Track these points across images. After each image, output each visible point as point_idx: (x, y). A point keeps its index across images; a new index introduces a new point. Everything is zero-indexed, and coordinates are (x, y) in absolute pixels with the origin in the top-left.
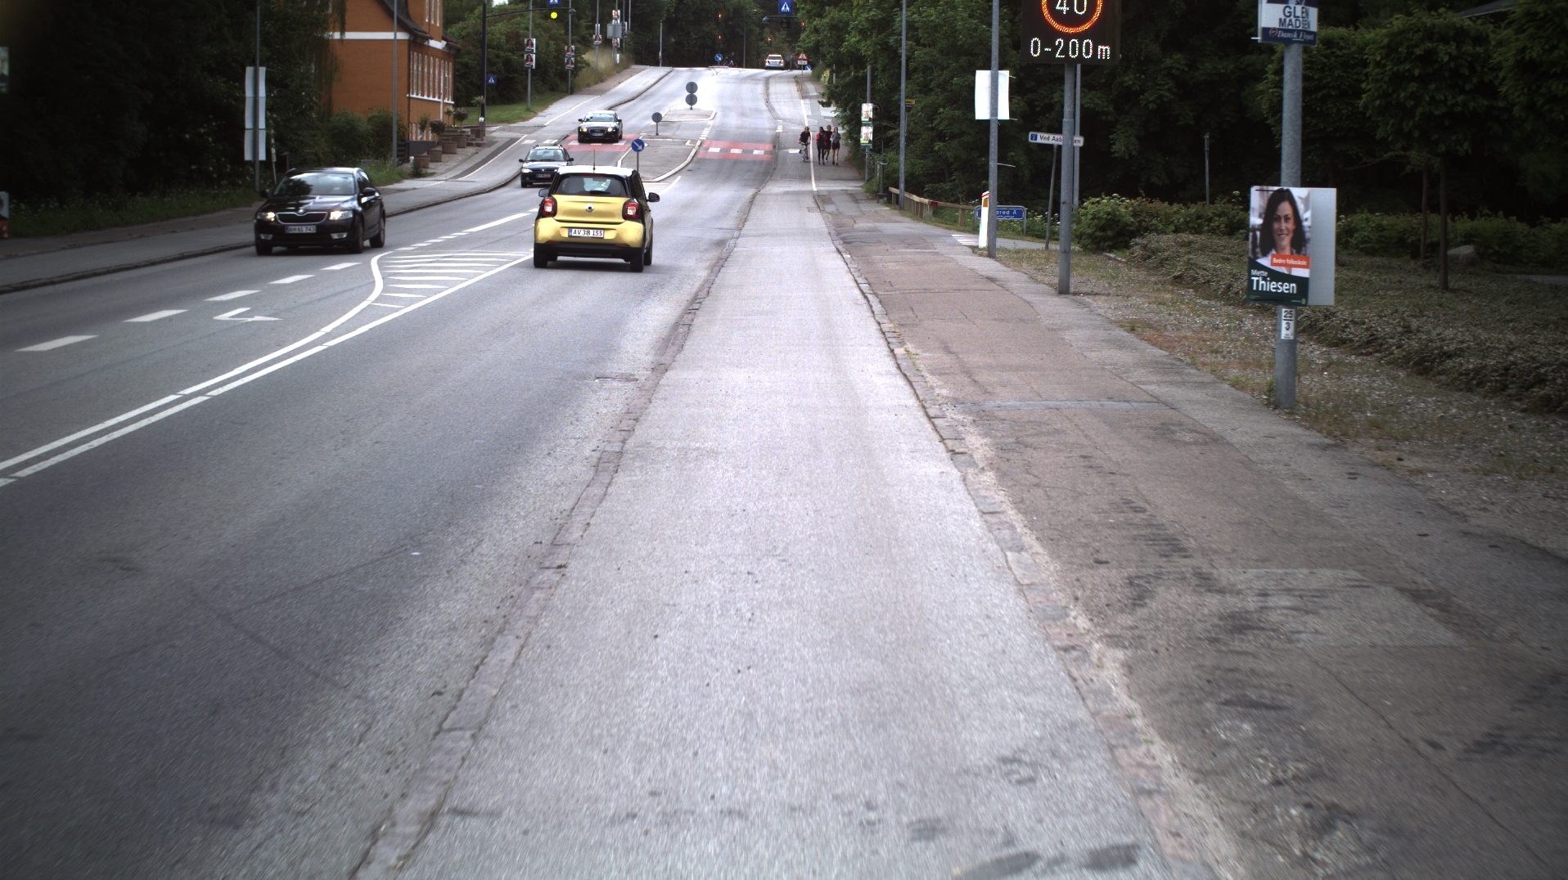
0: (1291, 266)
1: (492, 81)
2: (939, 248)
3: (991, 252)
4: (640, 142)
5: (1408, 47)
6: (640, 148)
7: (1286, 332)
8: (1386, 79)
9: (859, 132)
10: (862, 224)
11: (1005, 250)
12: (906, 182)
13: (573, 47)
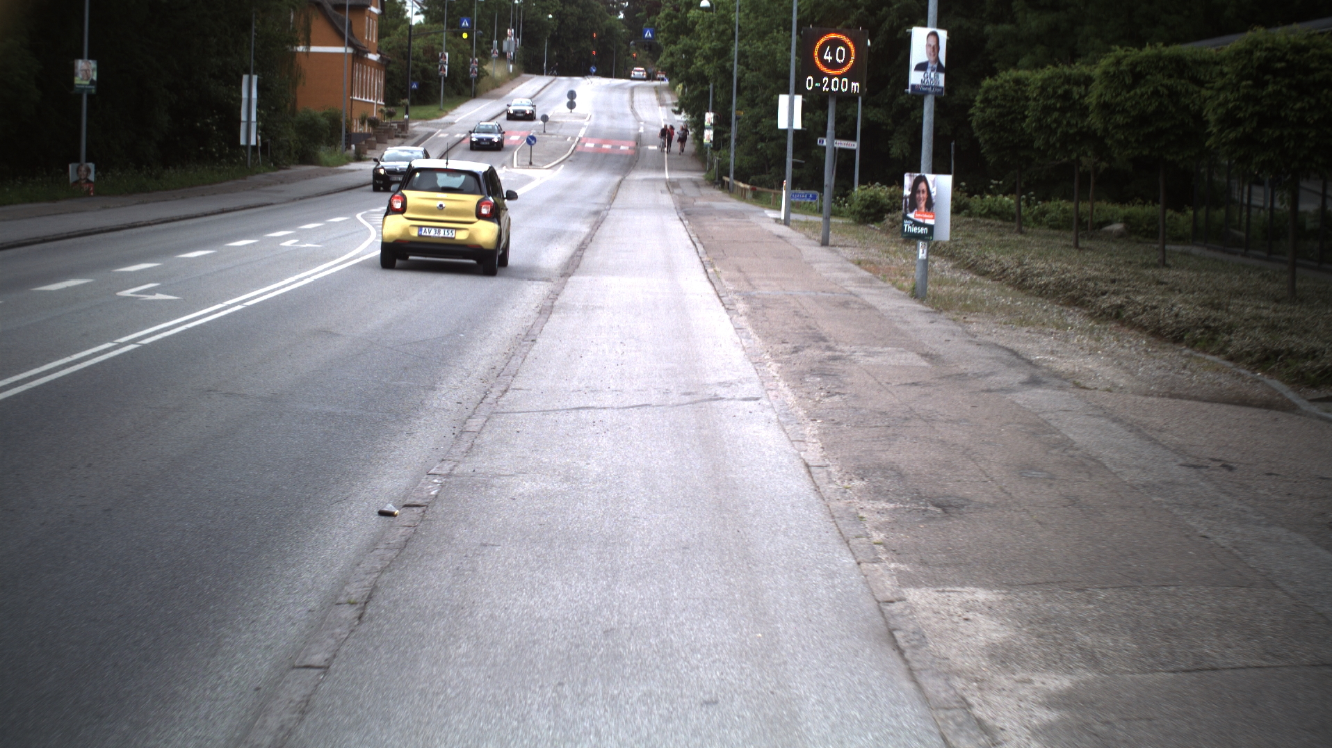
0: (924, 218)
1: (415, 86)
2: (753, 219)
3: (786, 222)
4: (533, 138)
5: (1053, 88)
6: (533, 142)
7: (922, 254)
8: (1040, 109)
9: (703, 134)
10: (700, 202)
11: (797, 221)
12: (735, 172)
13: (477, 59)
